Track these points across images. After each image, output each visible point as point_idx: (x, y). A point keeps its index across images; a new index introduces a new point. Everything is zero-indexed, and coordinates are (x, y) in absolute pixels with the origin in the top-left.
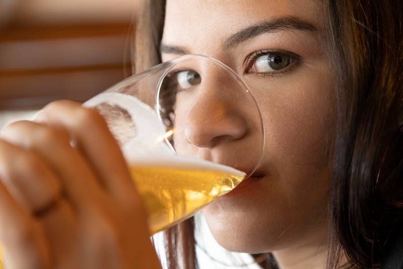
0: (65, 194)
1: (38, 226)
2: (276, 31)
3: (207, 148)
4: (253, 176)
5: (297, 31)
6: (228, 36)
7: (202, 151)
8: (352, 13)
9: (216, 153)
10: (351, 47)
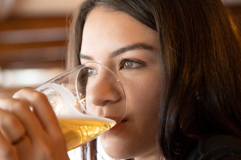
0: (27, 134)
1: (14, 148)
2: (134, 50)
3: (100, 107)
4: (122, 121)
5: (144, 50)
6: (112, 52)
7: (98, 108)
8: (170, 43)
9: (105, 109)
10: (168, 59)
